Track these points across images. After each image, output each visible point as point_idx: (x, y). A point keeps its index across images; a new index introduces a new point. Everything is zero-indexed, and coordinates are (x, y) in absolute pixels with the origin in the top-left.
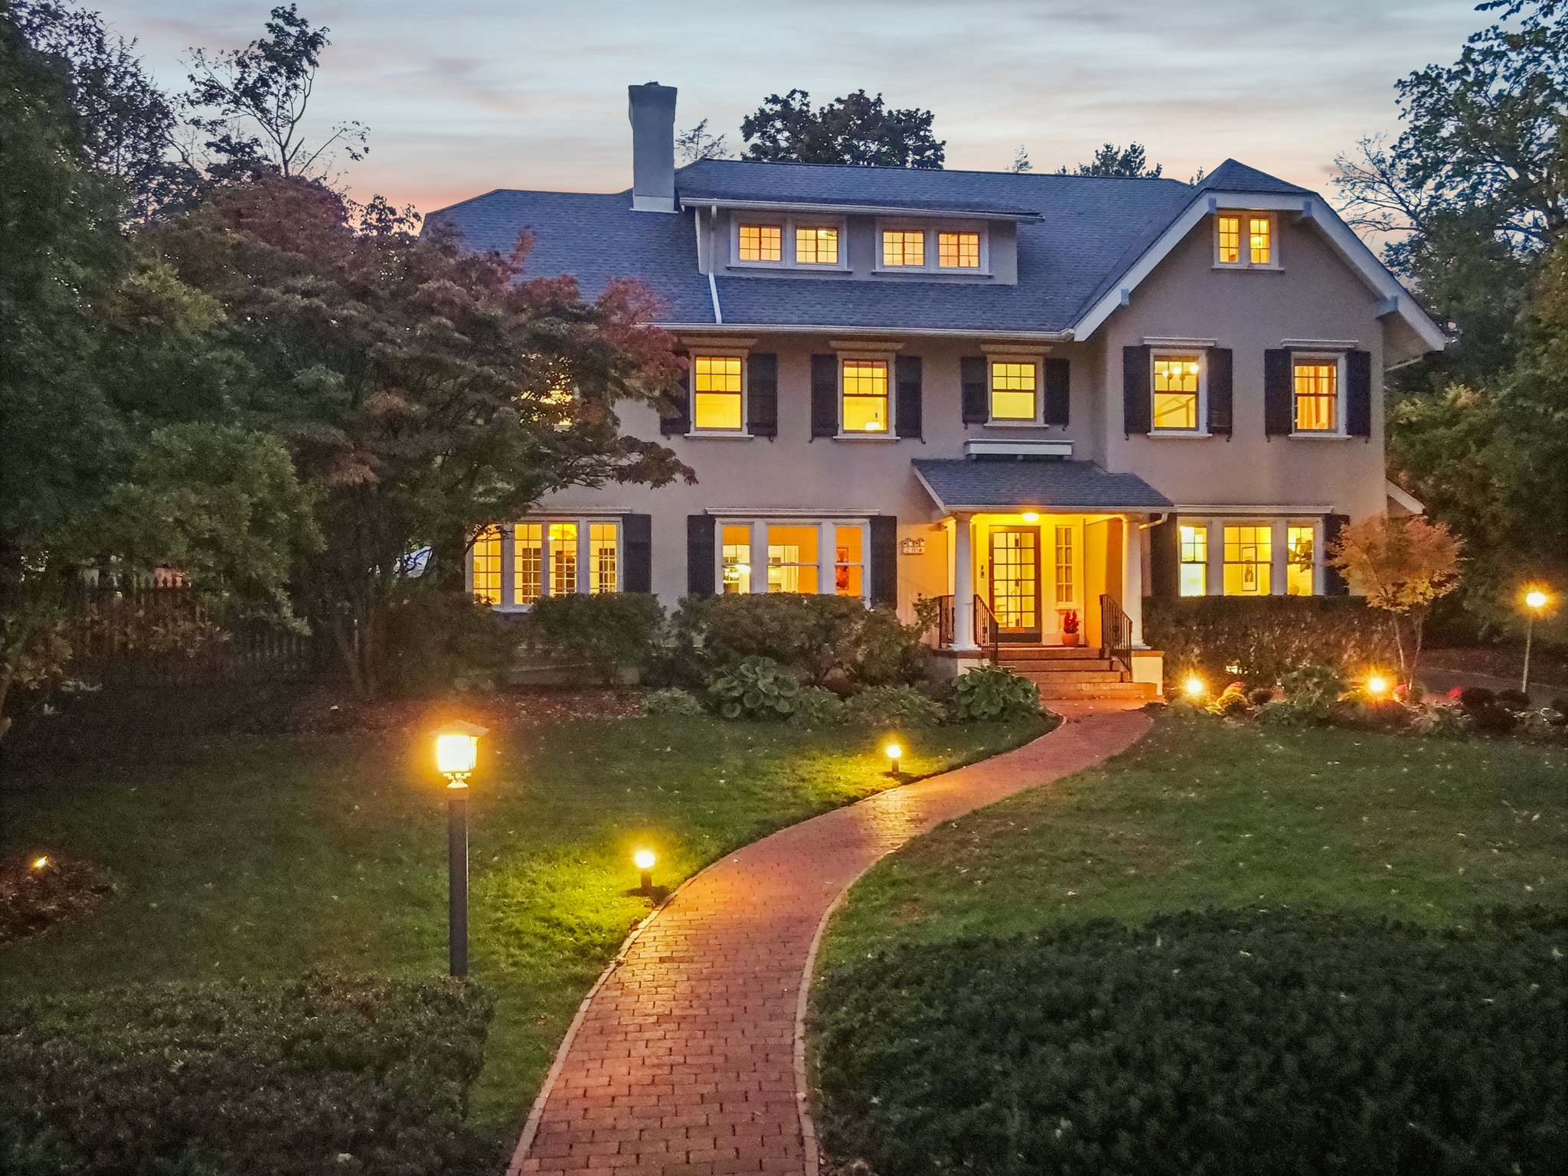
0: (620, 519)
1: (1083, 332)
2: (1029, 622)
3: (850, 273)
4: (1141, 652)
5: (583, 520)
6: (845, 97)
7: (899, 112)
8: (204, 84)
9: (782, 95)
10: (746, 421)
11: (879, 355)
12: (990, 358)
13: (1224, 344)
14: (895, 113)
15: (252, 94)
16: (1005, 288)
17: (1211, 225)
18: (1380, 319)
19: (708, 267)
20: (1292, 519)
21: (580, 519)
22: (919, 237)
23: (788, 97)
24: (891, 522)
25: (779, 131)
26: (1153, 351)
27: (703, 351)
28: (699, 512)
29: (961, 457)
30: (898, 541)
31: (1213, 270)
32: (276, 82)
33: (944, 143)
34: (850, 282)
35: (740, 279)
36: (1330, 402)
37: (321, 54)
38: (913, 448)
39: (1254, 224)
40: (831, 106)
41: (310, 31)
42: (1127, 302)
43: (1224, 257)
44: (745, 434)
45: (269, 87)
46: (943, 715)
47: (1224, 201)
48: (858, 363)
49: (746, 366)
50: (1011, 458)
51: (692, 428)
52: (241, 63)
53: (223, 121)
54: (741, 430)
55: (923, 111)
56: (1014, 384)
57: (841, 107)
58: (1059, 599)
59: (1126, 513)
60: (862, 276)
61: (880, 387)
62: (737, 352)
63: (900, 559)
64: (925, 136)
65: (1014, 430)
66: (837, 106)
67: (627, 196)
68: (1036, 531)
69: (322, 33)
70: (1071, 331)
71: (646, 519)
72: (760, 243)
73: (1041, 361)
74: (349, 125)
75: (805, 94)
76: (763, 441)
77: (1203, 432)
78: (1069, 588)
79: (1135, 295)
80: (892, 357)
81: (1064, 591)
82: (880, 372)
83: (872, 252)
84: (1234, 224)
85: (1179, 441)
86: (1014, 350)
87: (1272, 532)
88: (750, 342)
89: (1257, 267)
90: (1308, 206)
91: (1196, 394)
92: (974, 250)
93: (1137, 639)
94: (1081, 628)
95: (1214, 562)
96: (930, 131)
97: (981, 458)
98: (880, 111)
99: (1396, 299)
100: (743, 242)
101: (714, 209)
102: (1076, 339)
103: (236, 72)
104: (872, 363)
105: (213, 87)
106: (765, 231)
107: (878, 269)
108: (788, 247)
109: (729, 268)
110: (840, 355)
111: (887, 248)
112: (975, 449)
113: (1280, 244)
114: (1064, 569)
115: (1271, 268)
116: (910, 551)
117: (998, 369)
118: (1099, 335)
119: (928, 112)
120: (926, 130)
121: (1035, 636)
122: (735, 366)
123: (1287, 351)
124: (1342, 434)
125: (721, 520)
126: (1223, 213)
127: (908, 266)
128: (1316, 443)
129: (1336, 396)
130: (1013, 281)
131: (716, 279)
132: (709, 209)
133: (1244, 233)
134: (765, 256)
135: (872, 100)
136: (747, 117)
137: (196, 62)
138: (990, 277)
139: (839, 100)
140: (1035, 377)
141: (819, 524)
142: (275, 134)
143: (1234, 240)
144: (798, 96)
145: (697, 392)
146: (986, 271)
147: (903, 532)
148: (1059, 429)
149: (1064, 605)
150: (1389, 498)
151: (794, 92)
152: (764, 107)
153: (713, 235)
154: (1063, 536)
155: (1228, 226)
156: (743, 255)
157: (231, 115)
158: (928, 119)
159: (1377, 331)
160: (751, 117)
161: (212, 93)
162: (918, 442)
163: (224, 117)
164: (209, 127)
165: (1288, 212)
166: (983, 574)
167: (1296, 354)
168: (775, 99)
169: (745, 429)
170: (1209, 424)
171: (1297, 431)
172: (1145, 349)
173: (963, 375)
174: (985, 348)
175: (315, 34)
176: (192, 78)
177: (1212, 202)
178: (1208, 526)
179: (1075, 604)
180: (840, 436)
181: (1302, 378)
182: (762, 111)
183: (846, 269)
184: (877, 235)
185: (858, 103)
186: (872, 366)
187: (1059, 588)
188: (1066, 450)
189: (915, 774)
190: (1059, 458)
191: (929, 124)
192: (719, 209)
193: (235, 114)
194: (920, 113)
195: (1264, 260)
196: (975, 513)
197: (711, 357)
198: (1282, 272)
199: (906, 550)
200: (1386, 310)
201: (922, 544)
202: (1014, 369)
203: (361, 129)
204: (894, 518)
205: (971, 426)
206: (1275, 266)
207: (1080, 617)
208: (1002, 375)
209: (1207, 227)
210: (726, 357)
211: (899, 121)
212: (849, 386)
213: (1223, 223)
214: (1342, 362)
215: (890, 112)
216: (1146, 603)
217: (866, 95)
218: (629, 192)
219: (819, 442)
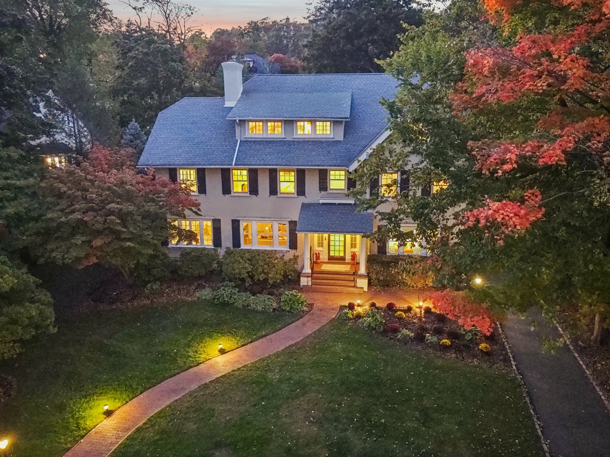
0: (212, 220)
1: (351, 169)
2: (342, 254)
3: (285, 138)
4: (361, 276)
5: (201, 220)
10: (249, 190)
12: (329, 170)
16: (338, 142)
19: (239, 137)
22: (310, 123)
24: (295, 223)
28: (235, 219)
29: (318, 202)
34: (284, 142)
35: (249, 141)
38: (302, 199)
42: (368, 157)
46: (275, 307)
48: (285, 170)
49: (248, 172)
51: (232, 192)
56: (338, 177)
58: (351, 248)
60: (289, 139)
61: (292, 179)
65: (337, 194)
70: (347, 168)
71: (220, 220)
72: (256, 127)
76: (254, 196)
78: (355, 244)
80: (296, 170)
82: (292, 174)
83: (293, 130)
92: (329, 128)
93: (363, 271)
100: (250, 127)
101: (237, 121)
104: (290, 170)
106: (257, 123)
107: (295, 137)
108: (265, 129)
109: (244, 138)
110: (278, 170)
111: (298, 128)
114: (354, 238)
117: (332, 173)
121: (343, 258)
122: (245, 172)
125: (241, 221)
127: (306, 135)
130: (341, 139)
131: (240, 141)
134: (257, 133)
138: (333, 138)
140: (345, 175)
141: (273, 223)
145: (233, 181)
149: (353, 250)
153: (240, 127)
156: (251, 132)
162: (304, 197)
169: (249, 193)
173: (319, 176)
179: (357, 250)
180: (279, 195)
184: (295, 123)
187: (352, 244)
188: (352, 202)
197: (238, 169)
202: (337, 173)
205: (322, 192)
207: (358, 254)
210: (242, 169)
212: (282, 179)
219: (272, 197)
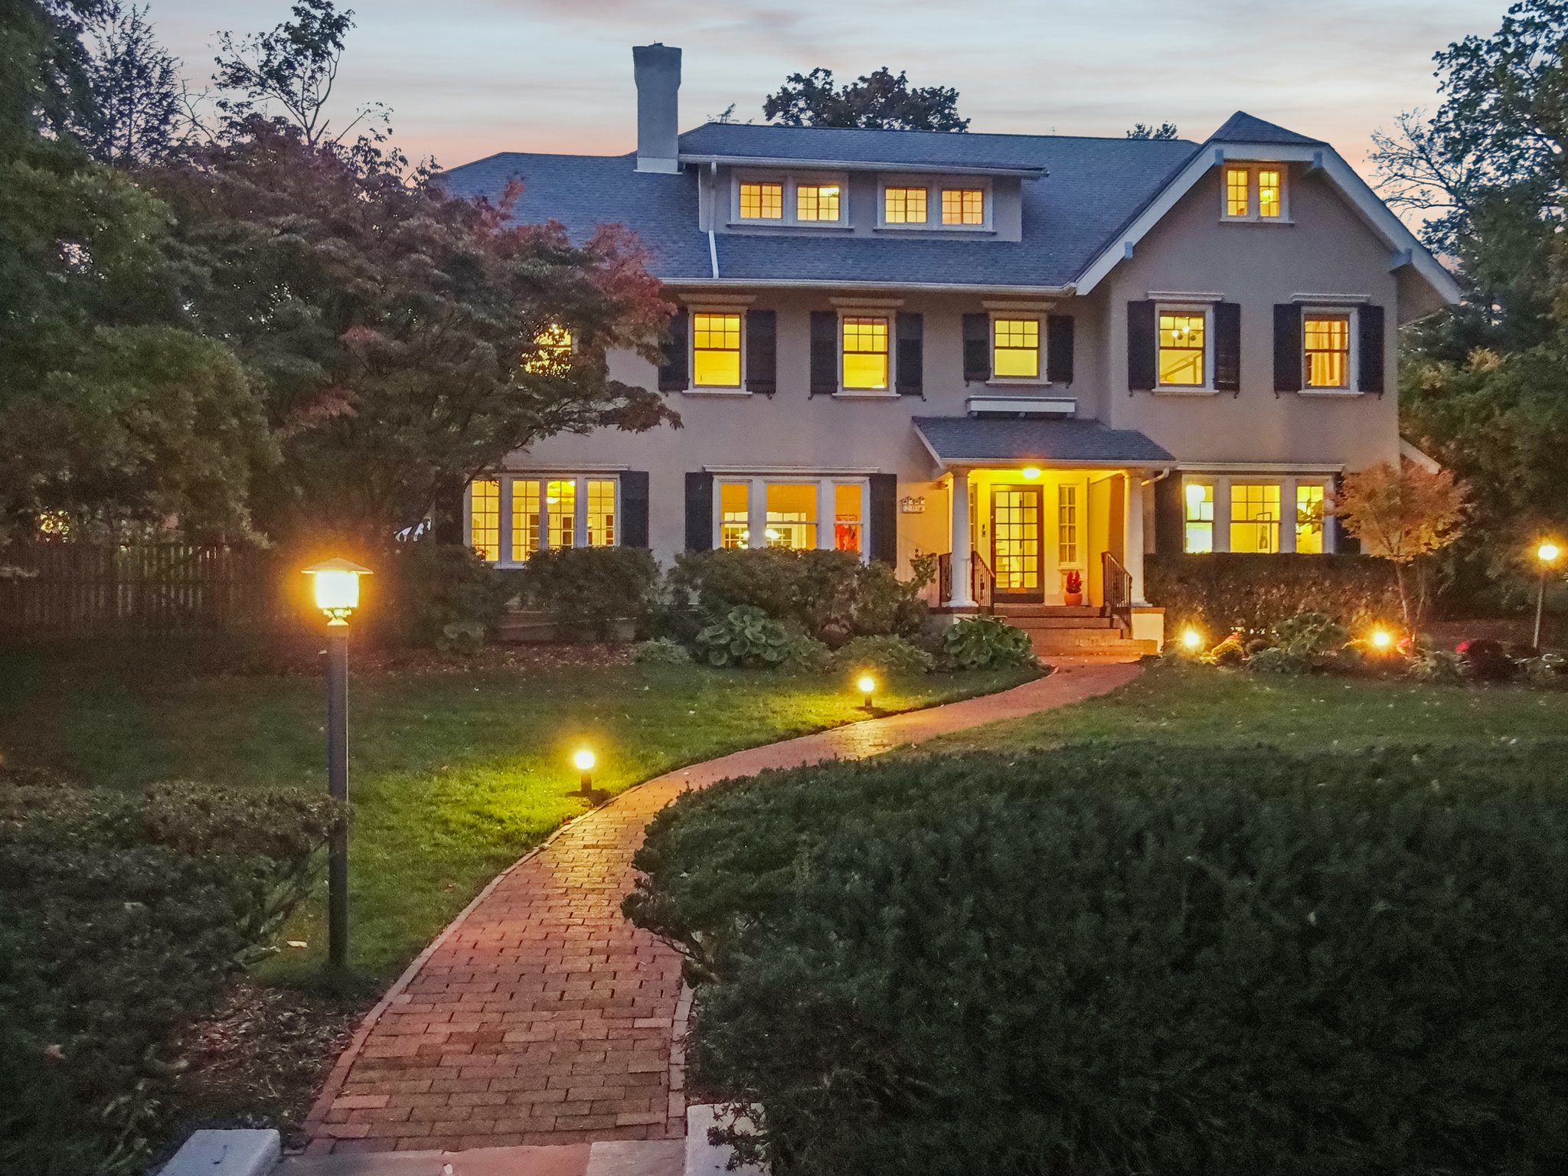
0: (618, 476)
1: (1085, 285)
2: (1032, 582)
3: (851, 230)
4: (1141, 609)
5: (580, 477)
6: (868, 76)
7: (923, 90)
8: (231, 66)
9: (805, 74)
10: (744, 378)
11: (883, 313)
12: (992, 315)
13: (1230, 299)
14: (919, 91)
15: (277, 76)
16: (1009, 245)
17: (1219, 178)
18: (1394, 272)
19: (708, 224)
20: (1302, 477)
21: (578, 476)
22: (922, 194)
23: (811, 75)
24: (892, 479)
25: (802, 110)
26: (1158, 307)
27: (699, 308)
28: (696, 469)
29: (962, 414)
30: (898, 499)
31: (1221, 223)
32: (301, 65)
33: (968, 120)
34: (851, 240)
35: (738, 237)
36: (1342, 359)
37: (347, 37)
38: (914, 406)
39: (1264, 177)
40: (855, 85)
41: (335, 14)
42: (1131, 255)
43: (1232, 210)
44: (743, 391)
45: (295, 69)
46: (933, 666)
47: (1231, 152)
48: (858, 320)
49: (744, 322)
50: (1014, 416)
51: (690, 385)
52: (267, 46)
53: (250, 103)
54: (739, 387)
55: (947, 88)
56: (1016, 341)
57: (865, 85)
58: (1062, 559)
59: (1127, 468)
60: (863, 233)
61: (880, 344)
62: (739, 309)
63: (899, 517)
64: (950, 114)
65: (1018, 387)
66: (861, 85)
67: (632, 158)
68: (1039, 490)
69: (347, 16)
70: (1073, 285)
71: (645, 476)
72: (761, 201)
73: (1044, 317)
74: (372, 107)
75: (828, 73)
76: (763, 397)
77: (1210, 389)
78: (1072, 548)
79: (1138, 248)
80: (893, 312)
81: (1067, 551)
82: (881, 329)
83: (875, 210)
84: (1242, 176)
85: (1182, 397)
86: (1017, 307)
87: (1281, 489)
88: (751, 299)
89: (1265, 220)
90: (1319, 156)
91: (1203, 349)
92: (978, 207)
93: (1137, 594)
94: (1084, 588)
95: (1221, 522)
96: (955, 109)
97: (983, 416)
98: (904, 89)
99: (1410, 252)
100: (744, 200)
101: (714, 166)
102: (1078, 294)
103: (263, 55)
104: (873, 320)
105: (239, 70)
106: (766, 189)
107: (879, 226)
108: (789, 205)
109: (729, 226)
110: (840, 313)
111: (889, 205)
112: (976, 406)
113: (1290, 195)
114: (1067, 529)
115: (1281, 221)
116: (910, 510)
117: (1001, 326)
118: (1103, 289)
119: (953, 90)
120: (950, 108)
121: (1037, 597)
122: (734, 323)
123: (1296, 307)
124: (1354, 390)
125: (722, 477)
126: (1231, 165)
127: (910, 223)
128: (1327, 400)
129: (1348, 352)
130: (1017, 237)
131: (716, 236)
132: (709, 165)
133: (1253, 186)
134: (766, 214)
135: (896, 78)
136: (769, 96)
137: (223, 45)
138: (994, 234)
139: (862, 79)
140: (1039, 334)
141: (819, 482)
142: (301, 117)
143: (1243, 193)
144: (821, 75)
145: (695, 349)
146: (990, 228)
147: (903, 490)
148: (1062, 386)
149: (1067, 565)
150: (1403, 457)
151: (817, 71)
152: (786, 86)
153: (713, 193)
154: (1067, 495)
155: (1236, 179)
156: (744, 213)
157: (257, 97)
158: (952, 97)
159: (1392, 283)
160: (774, 97)
161: (238, 76)
162: (917, 399)
163: (251, 100)
164: (236, 109)
165: (1300, 163)
166: (984, 533)
167: (1305, 309)
168: (797, 78)
169: (744, 387)
170: (1215, 380)
171: (1309, 387)
172: (1151, 304)
173: (965, 333)
174: (986, 304)
175: (341, 17)
176: (219, 60)
177: (1219, 153)
178: (1215, 484)
179: (1079, 564)
180: (839, 393)
181: (1314, 334)
182: (785, 90)
183: (846, 226)
184: (879, 192)
185: (882, 81)
186: (873, 324)
187: (1062, 548)
188: (1069, 408)
189: (889, 709)
190: (1060, 417)
191: (953, 102)
192: (718, 166)
193: (261, 97)
194: (944, 91)
195: (1274, 212)
196: (973, 468)
197: (710, 314)
198: (1292, 225)
199: (906, 509)
200: (1401, 262)
201: (923, 502)
202: (1016, 326)
203: (384, 110)
204: (895, 476)
205: (974, 384)
206: (1285, 219)
207: (1083, 577)
208: (1003, 331)
209: (1214, 179)
210: (724, 314)
211: (924, 99)
212: (849, 343)
213: (1232, 175)
214: (1354, 317)
215: (914, 90)
216: (1148, 560)
217: (890, 72)
218: (634, 155)
219: (819, 399)
